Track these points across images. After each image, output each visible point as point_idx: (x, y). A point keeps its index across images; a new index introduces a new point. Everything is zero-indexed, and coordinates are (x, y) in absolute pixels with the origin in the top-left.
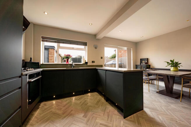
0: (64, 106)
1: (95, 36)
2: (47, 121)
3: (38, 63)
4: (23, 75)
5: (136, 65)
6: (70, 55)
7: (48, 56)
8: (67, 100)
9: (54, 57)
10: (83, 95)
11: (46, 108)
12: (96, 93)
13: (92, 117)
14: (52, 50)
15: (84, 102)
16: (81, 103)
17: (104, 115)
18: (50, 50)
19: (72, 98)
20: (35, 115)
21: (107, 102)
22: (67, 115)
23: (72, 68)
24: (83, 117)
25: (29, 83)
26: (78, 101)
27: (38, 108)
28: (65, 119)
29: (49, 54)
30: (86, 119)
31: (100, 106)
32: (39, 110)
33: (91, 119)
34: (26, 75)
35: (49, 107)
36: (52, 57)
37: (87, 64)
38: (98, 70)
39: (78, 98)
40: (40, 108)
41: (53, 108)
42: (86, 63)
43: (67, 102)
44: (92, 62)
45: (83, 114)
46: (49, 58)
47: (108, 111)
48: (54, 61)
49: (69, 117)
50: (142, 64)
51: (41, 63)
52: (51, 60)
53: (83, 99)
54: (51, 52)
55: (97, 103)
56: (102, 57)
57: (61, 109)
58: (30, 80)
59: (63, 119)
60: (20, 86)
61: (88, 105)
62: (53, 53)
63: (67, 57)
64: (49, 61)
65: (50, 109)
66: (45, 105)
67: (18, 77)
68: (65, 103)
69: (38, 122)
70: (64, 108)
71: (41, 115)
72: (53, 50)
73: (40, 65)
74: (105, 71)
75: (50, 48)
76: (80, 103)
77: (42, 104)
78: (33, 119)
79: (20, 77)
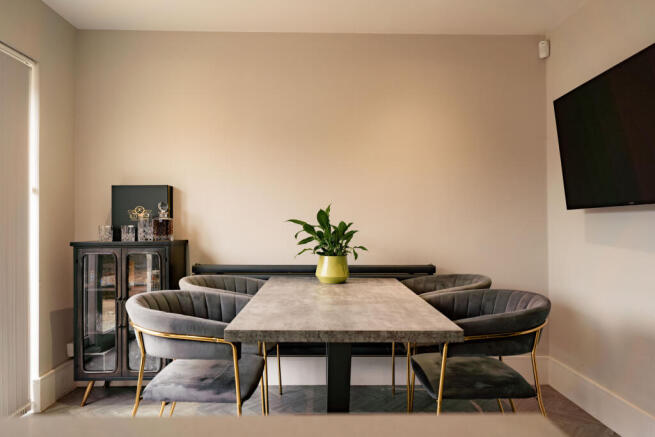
5: (76, 246)
50: (127, 237)
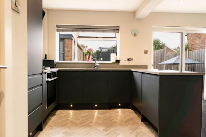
0: (82, 118)
1: (134, 13)
2: (63, 126)
3: (53, 61)
4: (43, 73)
6: (92, 50)
7: (64, 51)
8: (86, 113)
9: (72, 51)
10: (110, 109)
11: (62, 116)
12: (130, 110)
13: (114, 132)
14: (69, 40)
15: (109, 118)
16: (105, 118)
17: (131, 134)
18: (66, 41)
19: (94, 111)
20: (52, 120)
21: (142, 122)
22: (85, 126)
23: (96, 69)
24: (103, 130)
25: (48, 82)
26: (101, 115)
27: (54, 115)
28: (82, 128)
29: (65, 47)
30: (105, 133)
31: (129, 124)
32: (55, 116)
33: (112, 134)
34: (45, 73)
35: (66, 116)
36: (69, 51)
37: (119, 64)
38: (134, 73)
39: (101, 112)
40: (56, 115)
41: (70, 117)
42: (118, 61)
43: (87, 114)
44: (127, 59)
45: (104, 128)
46: (65, 54)
47: (139, 131)
48: (72, 58)
49: (87, 127)
51: (56, 62)
52: (68, 56)
53: (107, 114)
54: (68, 44)
55: (126, 121)
56: (147, 51)
57: (78, 119)
58: (48, 79)
59: (79, 127)
60: (42, 83)
61: (113, 121)
62: (70, 46)
63: (88, 52)
64: (65, 58)
65: (67, 117)
66: (61, 113)
67: (40, 74)
68: (83, 115)
69: (55, 125)
70: (82, 119)
71: (58, 121)
72: (71, 40)
73: (55, 63)
74: (141, 74)
75: (66, 37)
76: (103, 117)
77: (58, 112)
78: (50, 122)
79: (41, 74)
